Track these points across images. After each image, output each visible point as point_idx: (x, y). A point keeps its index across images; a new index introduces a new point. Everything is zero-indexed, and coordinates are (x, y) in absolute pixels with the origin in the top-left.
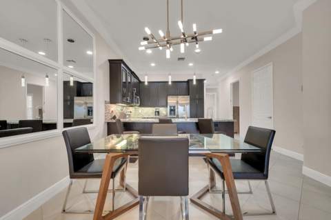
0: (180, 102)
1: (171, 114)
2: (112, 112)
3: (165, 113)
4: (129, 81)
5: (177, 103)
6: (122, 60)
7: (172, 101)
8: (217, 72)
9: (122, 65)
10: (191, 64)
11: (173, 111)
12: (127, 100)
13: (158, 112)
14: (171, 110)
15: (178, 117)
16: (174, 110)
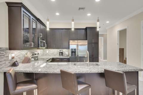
1: (72, 54)
3: (67, 53)
4: (34, 27)
5: (78, 45)
6: (21, 3)
8: (108, 22)
9: (23, 9)
10: (89, 15)
12: (31, 45)
13: (62, 53)
16: (75, 52)
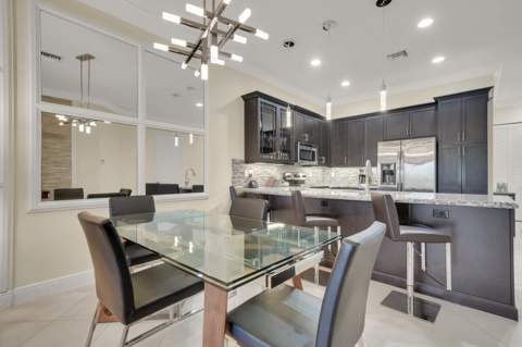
0: (406, 154)
1: (383, 180)
2: (250, 176)
5: (401, 155)
6: (257, 93)
7: (387, 152)
9: (260, 100)
11: (388, 173)
13: (365, 176)
14: (384, 173)
15: (401, 189)
16: (392, 173)
